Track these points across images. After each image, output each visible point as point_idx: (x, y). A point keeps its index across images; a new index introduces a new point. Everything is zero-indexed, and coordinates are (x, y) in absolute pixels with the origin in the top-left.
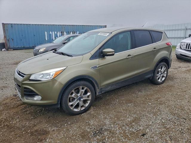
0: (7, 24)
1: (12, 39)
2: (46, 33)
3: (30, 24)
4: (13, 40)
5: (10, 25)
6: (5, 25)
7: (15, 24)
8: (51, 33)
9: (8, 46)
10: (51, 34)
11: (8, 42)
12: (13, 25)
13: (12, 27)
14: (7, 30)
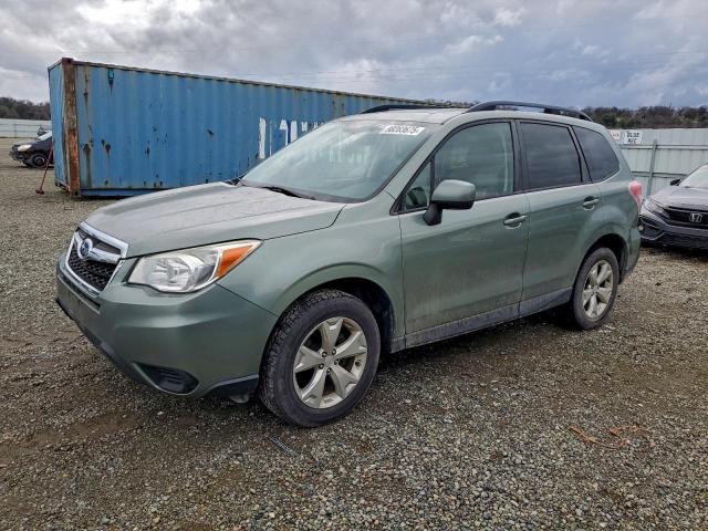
0: (89, 64)
1: (103, 142)
2: (263, 124)
3: (195, 77)
4: (108, 147)
5: (104, 72)
6: (80, 69)
7: (126, 70)
8: (283, 125)
9: (84, 177)
10: (284, 131)
11: (83, 156)
12: (117, 75)
13: (111, 83)
14: (86, 94)
